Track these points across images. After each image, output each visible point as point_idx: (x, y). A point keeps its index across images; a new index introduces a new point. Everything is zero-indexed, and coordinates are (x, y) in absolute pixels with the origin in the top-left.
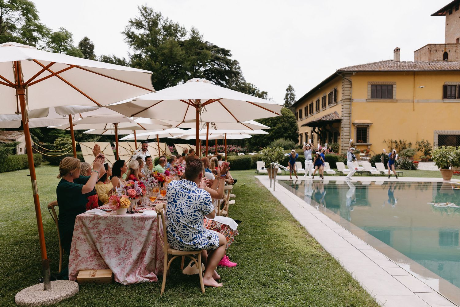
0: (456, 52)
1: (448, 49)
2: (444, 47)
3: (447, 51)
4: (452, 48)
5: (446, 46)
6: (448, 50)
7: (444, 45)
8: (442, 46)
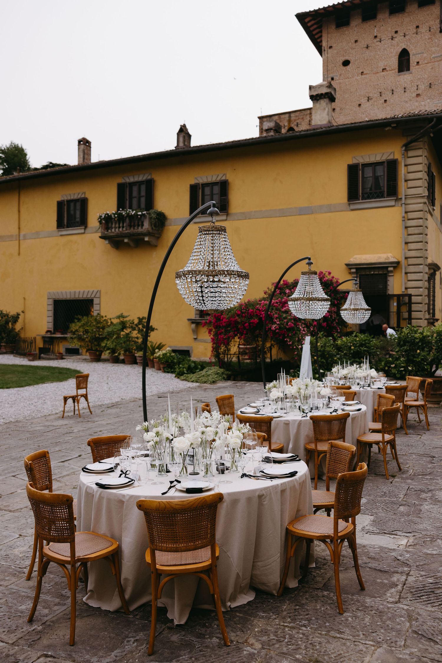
0: (310, 124)
1: (295, 120)
2: (287, 119)
3: (292, 125)
4: (303, 118)
5: (290, 117)
6: (295, 123)
7: (287, 115)
8: (283, 116)
